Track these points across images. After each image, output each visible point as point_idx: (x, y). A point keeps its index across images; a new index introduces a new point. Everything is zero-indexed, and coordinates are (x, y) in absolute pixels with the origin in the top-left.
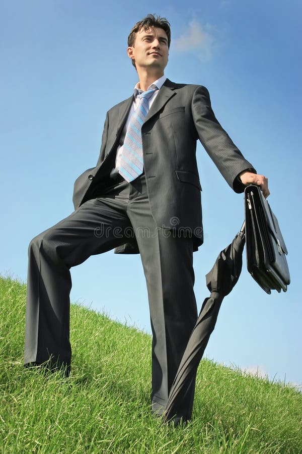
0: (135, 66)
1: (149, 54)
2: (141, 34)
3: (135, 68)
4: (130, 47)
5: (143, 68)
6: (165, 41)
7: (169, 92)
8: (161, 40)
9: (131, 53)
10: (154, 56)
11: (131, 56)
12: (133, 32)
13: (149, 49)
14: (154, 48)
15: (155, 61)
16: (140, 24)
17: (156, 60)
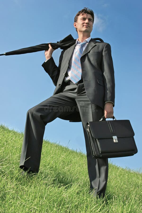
0: (77, 31)
1: (83, 26)
2: (80, 17)
3: (77, 32)
4: (75, 23)
5: (81, 32)
6: (91, 20)
7: (93, 44)
8: (89, 20)
9: (75, 25)
11: (76, 27)
12: (77, 15)
13: (84, 23)
14: (86, 23)
16: (80, 12)
17: (87, 28)
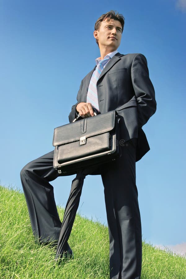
0: (98, 44)
1: (109, 38)
2: (104, 24)
4: (95, 31)
5: (103, 46)
6: (120, 29)
7: (117, 58)
8: (118, 29)
9: (96, 35)
10: (112, 40)
11: (96, 37)
12: (99, 20)
13: (110, 34)
14: (113, 34)
15: (112, 43)
16: (104, 16)
17: (114, 42)
